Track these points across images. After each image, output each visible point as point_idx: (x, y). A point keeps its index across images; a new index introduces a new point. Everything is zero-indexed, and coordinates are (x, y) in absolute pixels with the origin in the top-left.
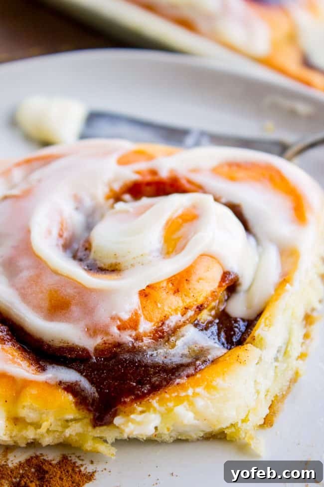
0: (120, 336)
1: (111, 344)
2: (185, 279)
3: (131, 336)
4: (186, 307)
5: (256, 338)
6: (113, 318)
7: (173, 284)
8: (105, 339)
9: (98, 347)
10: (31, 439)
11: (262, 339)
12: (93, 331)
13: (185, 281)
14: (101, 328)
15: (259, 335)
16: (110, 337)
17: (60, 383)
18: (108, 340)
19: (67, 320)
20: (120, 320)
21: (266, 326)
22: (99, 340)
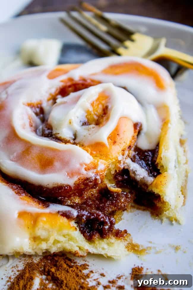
0: (87, 174)
1: (83, 179)
2: (117, 134)
3: (93, 172)
4: (123, 149)
5: (162, 158)
6: (81, 165)
7: (111, 139)
8: (79, 177)
9: (75, 183)
10: (44, 250)
11: (166, 158)
12: (71, 174)
13: (117, 136)
14: (75, 171)
15: (163, 156)
16: (82, 176)
17: (59, 212)
18: (80, 177)
19: (54, 171)
20: (86, 165)
21: (166, 150)
22: (75, 179)
